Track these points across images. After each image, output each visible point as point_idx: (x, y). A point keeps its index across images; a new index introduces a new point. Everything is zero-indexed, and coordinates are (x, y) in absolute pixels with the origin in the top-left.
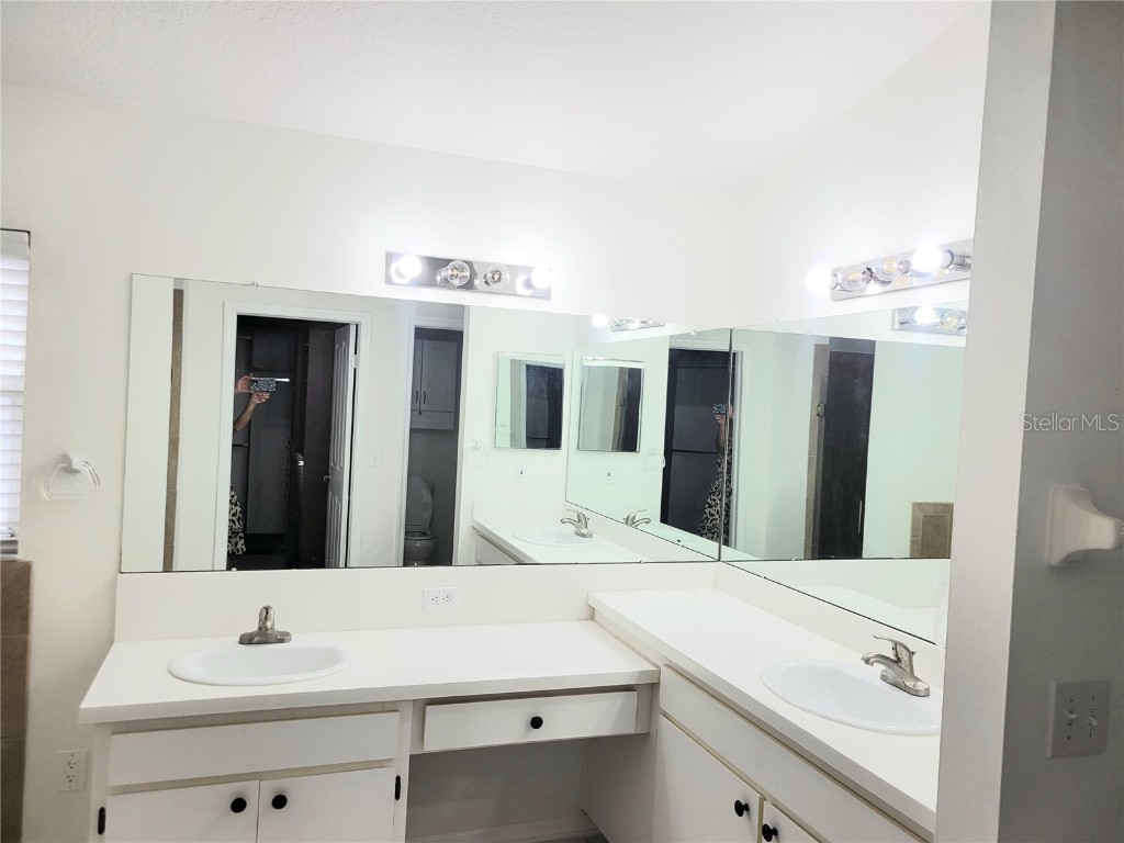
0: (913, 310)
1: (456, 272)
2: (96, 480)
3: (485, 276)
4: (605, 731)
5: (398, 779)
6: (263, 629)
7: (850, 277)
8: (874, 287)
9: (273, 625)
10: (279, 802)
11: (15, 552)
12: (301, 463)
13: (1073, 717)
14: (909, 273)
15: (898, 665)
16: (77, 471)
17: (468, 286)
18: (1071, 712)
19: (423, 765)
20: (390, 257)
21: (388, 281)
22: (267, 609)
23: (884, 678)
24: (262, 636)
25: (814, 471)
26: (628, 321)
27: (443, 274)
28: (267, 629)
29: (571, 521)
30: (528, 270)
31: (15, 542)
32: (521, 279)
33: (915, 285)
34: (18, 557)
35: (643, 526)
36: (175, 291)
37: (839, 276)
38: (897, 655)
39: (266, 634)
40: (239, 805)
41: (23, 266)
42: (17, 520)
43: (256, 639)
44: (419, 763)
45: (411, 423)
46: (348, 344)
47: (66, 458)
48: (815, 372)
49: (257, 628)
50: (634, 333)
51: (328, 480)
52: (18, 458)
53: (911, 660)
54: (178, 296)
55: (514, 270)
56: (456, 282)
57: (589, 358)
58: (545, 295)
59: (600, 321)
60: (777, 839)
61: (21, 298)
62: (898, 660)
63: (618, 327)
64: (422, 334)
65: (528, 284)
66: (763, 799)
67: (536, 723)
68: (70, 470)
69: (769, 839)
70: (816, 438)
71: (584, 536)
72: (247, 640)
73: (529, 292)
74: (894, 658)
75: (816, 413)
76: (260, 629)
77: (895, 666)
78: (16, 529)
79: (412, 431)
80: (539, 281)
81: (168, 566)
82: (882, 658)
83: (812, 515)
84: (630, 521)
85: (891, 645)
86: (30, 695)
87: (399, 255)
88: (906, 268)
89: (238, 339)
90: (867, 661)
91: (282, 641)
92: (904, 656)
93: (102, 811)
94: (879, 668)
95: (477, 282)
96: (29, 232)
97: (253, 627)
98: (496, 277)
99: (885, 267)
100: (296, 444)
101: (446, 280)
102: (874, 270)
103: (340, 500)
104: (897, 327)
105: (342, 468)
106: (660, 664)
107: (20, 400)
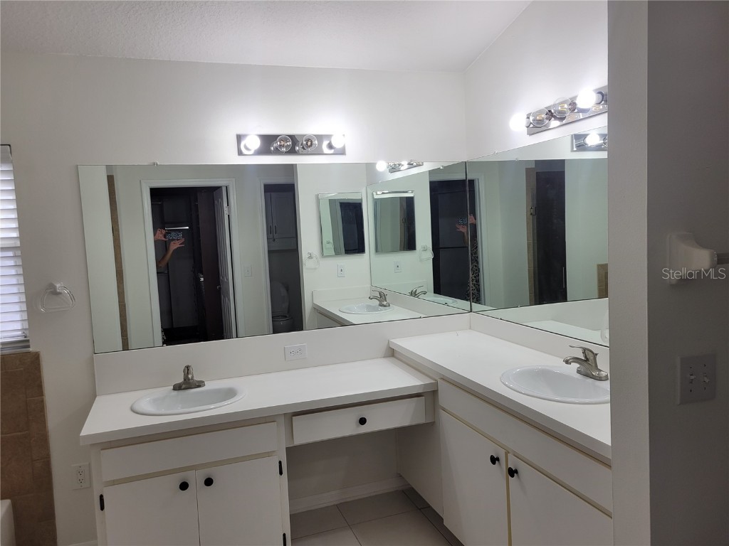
0: (585, 136)
1: (282, 143)
2: (73, 298)
3: (302, 144)
4: (406, 423)
5: (280, 462)
6: (186, 379)
7: (538, 118)
8: (554, 123)
9: (193, 377)
10: (209, 482)
11: (29, 347)
12: (202, 279)
13: (693, 377)
14: (576, 111)
15: (587, 362)
16: (60, 293)
17: (292, 151)
18: (692, 375)
19: (295, 453)
20: (239, 138)
21: (240, 153)
22: (188, 367)
23: (579, 372)
24: (187, 383)
25: (532, 251)
26: (399, 165)
27: (275, 145)
28: (189, 380)
29: (375, 298)
30: (329, 137)
31: (28, 341)
32: (325, 143)
33: (581, 117)
34: (31, 349)
35: (422, 296)
36: (108, 176)
37: (531, 118)
38: (586, 357)
39: (190, 383)
40: (184, 486)
41: (8, 168)
42: (27, 327)
43: (183, 386)
44: (291, 451)
45: (268, 247)
46: (222, 199)
47: (52, 286)
48: (527, 186)
49: (183, 380)
50: (405, 172)
51: (220, 288)
52: (22, 289)
53: (595, 359)
54: (111, 180)
55: (320, 138)
56: (284, 149)
57: (378, 193)
58: (342, 152)
59: (382, 166)
60: (518, 476)
61: (11, 188)
62: (587, 360)
63: (394, 169)
64: (269, 189)
65: (330, 146)
66: (507, 453)
67: (363, 421)
68: (56, 293)
69: (512, 476)
70: (532, 230)
71: (385, 306)
72: (178, 388)
73: (332, 151)
74: (583, 358)
75: (529, 213)
76: (185, 380)
77: (585, 363)
78: (27, 332)
79: (270, 252)
80: (337, 144)
81: (126, 347)
82: (576, 360)
83: (533, 279)
84: (414, 294)
85: (581, 351)
86: (50, 433)
87: (245, 136)
88: (573, 106)
89: (152, 204)
90: (567, 362)
91: (199, 386)
92: (590, 356)
93: (101, 497)
94: (575, 366)
95: (297, 148)
96: (9, 145)
97: (180, 380)
98: (309, 143)
99: (560, 108)
100: (198, 268)
101: (277, 149)
102: (553, 111)
103: (229, 300)
104: (575, 149)
105: (228, 279)
106: (437, 378)
107: (19, 253)
